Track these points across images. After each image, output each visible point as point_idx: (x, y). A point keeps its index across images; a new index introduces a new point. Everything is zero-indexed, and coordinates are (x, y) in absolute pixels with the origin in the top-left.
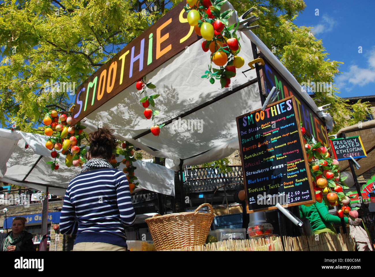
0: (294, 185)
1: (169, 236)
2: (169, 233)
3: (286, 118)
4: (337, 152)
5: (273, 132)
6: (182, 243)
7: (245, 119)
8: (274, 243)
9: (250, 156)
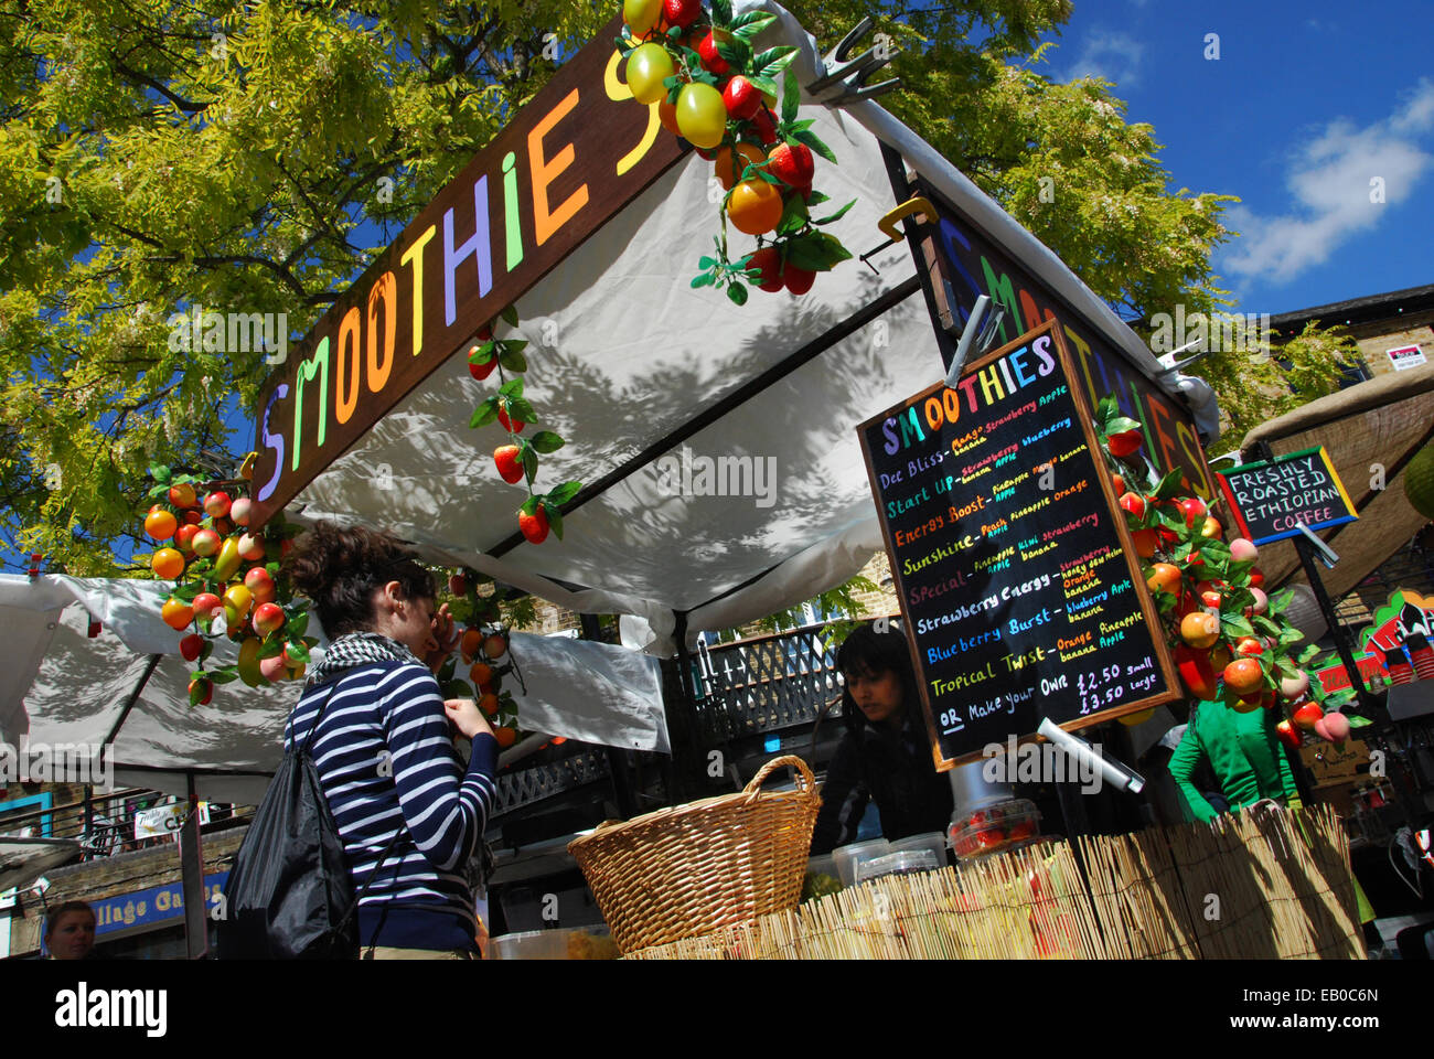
0: (1097, 644)
1: (662, 892)
2: (659, 884)
3: (1037, 404)
4: (1250, 516)
5: (999, 463)
6: (714, 914)
7: (889, 427)
8: (1048, 867)
9: (926, 561)
